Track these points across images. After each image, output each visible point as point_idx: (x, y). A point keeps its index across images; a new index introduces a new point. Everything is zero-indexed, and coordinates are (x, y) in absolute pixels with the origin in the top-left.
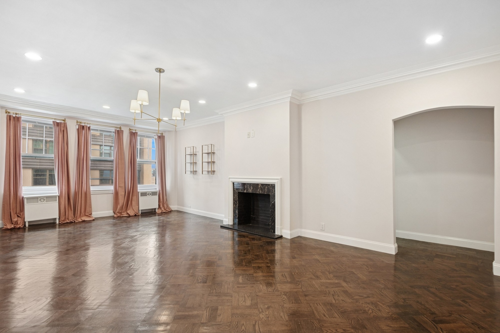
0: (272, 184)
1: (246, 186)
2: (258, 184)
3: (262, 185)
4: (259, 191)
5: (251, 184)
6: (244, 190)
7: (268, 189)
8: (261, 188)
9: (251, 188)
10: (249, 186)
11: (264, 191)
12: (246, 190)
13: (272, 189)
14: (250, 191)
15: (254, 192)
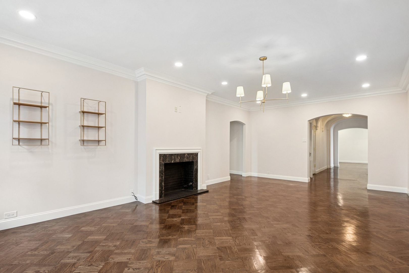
0: (195, 153)
1: (173, 157)
2: (184, 154)
3: (188, 154)
4: (186, 160)
5: (178, 154)
6: (172, 160)
7: (193, 157)
8: (187, 157)
9: (178, 158)
10: (177, 156)
11: (189, 159)
12: (173, 161)
13: (195, 156)
14: (178, 160)
15: (182, 161)
